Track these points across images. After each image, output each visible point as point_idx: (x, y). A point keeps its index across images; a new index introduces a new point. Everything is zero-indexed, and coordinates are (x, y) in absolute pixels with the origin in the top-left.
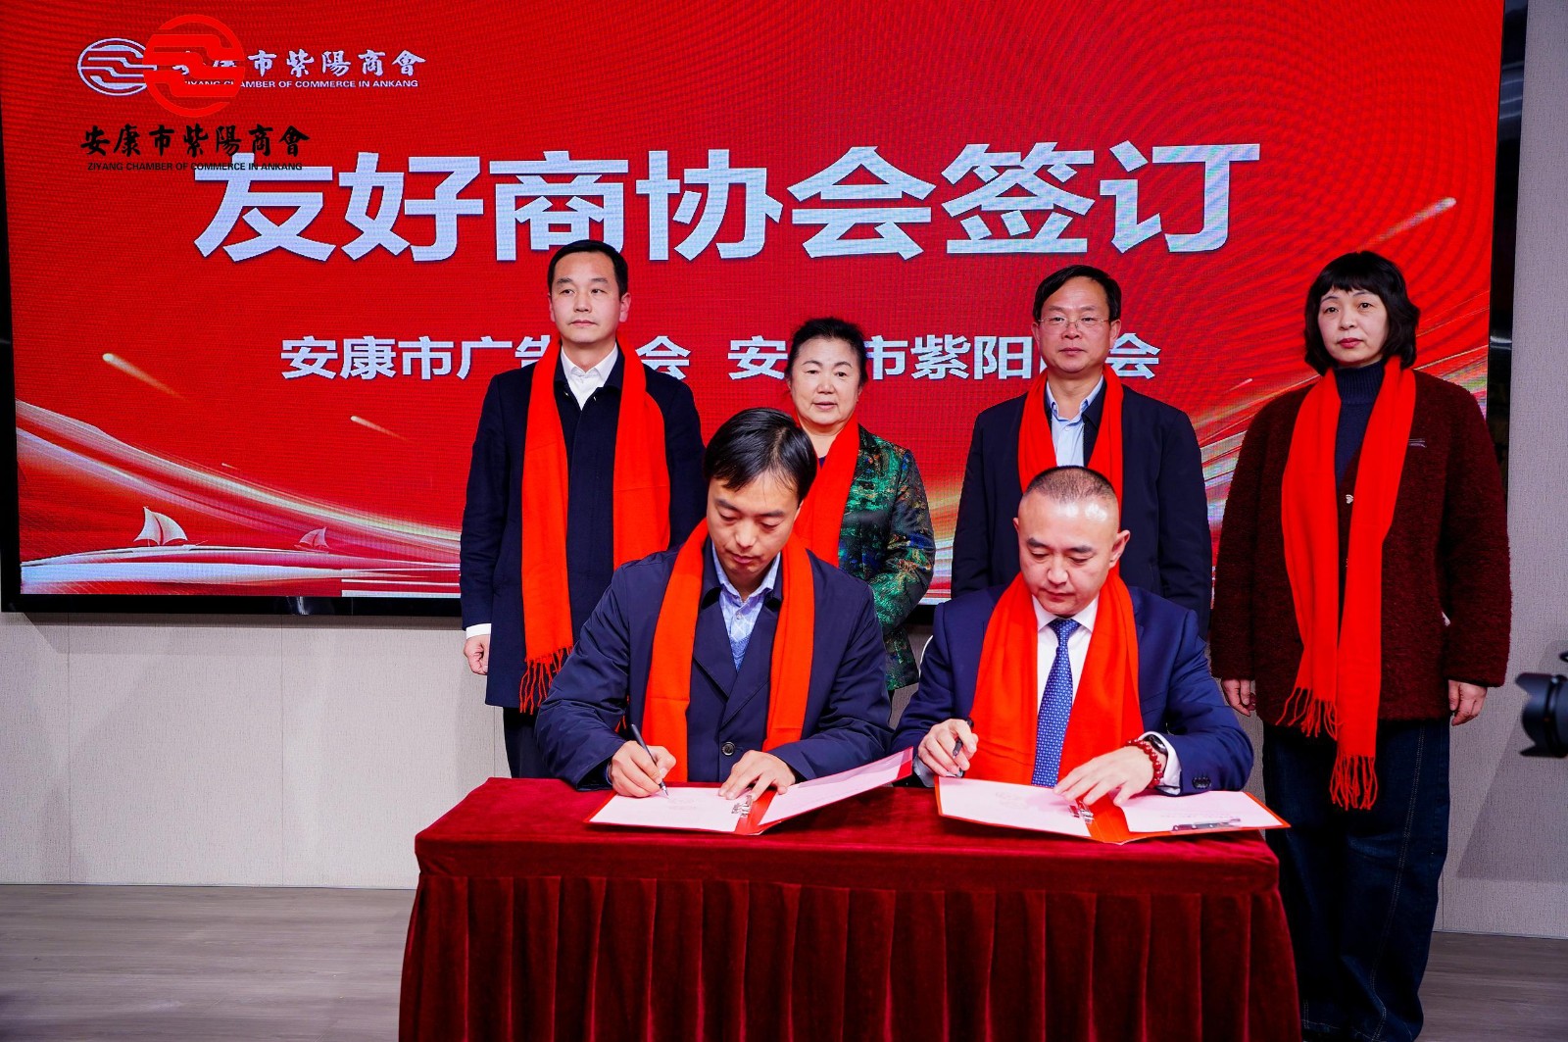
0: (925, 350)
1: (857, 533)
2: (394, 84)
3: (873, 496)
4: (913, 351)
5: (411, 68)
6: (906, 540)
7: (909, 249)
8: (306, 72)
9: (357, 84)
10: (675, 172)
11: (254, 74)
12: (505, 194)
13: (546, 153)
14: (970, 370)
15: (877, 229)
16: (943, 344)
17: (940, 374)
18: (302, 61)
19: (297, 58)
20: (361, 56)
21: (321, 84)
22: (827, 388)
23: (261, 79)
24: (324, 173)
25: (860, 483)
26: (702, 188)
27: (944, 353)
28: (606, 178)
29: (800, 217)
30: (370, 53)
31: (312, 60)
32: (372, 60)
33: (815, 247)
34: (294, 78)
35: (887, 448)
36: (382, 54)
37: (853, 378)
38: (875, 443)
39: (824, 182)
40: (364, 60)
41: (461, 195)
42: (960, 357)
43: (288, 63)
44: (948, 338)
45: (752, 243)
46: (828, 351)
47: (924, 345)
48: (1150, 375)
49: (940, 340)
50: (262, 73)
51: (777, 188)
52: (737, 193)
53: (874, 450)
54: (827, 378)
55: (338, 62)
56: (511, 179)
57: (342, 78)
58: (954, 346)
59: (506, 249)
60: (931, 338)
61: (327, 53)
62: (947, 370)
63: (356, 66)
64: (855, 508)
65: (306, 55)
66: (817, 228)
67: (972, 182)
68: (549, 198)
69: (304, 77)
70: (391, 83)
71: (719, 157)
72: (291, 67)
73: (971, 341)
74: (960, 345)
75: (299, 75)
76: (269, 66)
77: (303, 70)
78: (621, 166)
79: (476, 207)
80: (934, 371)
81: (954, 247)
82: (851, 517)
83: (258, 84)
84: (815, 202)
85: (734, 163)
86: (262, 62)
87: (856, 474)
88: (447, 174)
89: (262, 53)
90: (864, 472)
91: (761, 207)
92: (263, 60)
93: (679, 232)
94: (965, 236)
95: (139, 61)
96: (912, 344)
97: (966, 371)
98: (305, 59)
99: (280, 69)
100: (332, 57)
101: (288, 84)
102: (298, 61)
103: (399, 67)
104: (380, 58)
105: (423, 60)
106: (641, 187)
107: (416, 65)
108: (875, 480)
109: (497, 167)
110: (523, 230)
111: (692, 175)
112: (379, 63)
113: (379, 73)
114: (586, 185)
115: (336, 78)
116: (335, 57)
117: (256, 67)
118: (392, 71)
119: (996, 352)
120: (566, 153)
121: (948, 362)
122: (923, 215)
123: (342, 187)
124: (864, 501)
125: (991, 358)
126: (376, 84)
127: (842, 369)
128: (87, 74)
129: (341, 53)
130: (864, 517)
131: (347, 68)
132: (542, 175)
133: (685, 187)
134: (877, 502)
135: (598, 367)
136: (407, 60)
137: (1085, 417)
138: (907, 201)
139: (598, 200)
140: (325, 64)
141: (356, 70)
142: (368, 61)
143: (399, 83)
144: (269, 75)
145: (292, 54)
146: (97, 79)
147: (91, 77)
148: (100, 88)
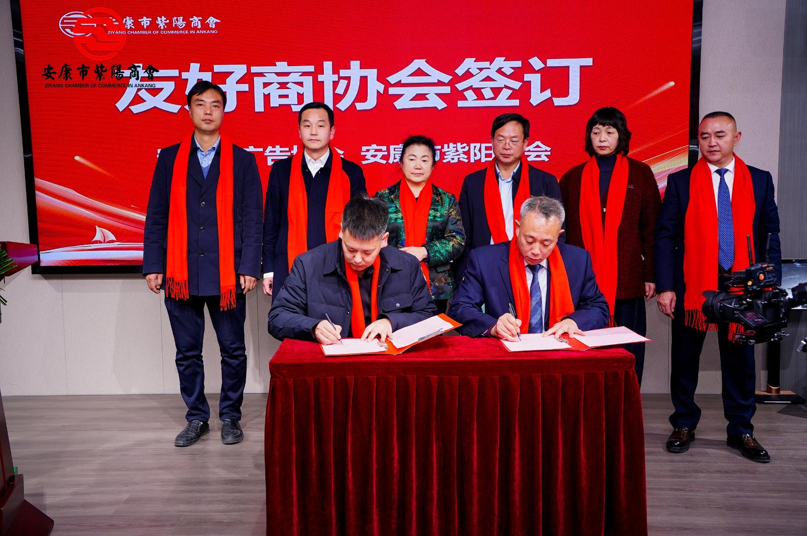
0: (448, 150)
1: (432, 231)
2: (206, 32)
3: (438, 214)
4: (443, 150)
5: (214, 25)
6: (453, 232)
7: (441, 105)
8: (166, 27)
9: (189, 32)
10: (335, 71)
11: (142, 28)
12: (258, 82)
13: (277, 63)
14: (469, 158)
15: (427, 96)
16: (456, 147)
17: (456, 161)
18: (164, 22)
19: (161, 20)
20: (191, 19)
21: (172, 32)
22: (418, 167)
23: (145, 30)
24: (175, 73)
25: (434, 209)
26: (348, 79)
27: (457, 151)
28: (304, 74)
29: (392, 91)
30: (195, 18)
31: (168, 21)
32: (196, 21)
33: (399, 104)
34: (160, 29)
35: (444, 193)
36: (201, 18)
37: (430, 163)
38: (439, 191)
39: (403, 75)
40: (192, 21)
41: (238, 82)
42: (464, 153)
43: (157, 23)
44: (459, 144)
45: (371, 103)
46: (419, 151)
47: (448, 147)
48: (547, 159)
49: (455, 145)
50: (145, 27)
51: (381, 78)
52: (364, 80)
53: (439, 194)
54: (418, 162)
55: (180, 22)
56: (261, 75)
57: (182, 29)
58: (462, 148)
59: (259, 107)
60: (451, 145)
61: (175, 18)
62: (459, 158)
63: (189, 24)
64: (431, 220)
65: (165, 19)
66: (400, 96)
67: (468, 75)
68: (278, 83)
69: (164, 29)
70: (205, 32)
71: (355, 64)
72: (159, 24)
73: (469, 145)
74: (464, 148)
75: (162, 28)
76: (148, 24)
77: (164, 26)
78: (311, 68)
79: (245, 87)
80: (453, 159)
81: (461, 104)
82: (430, 224)
83: (143, 32)
84: (399, 84)
85: (362, 67)
86: (145, 22)
87: (431, 205)
88: (232, 73)
89: (145, 18)
90: (435, 204)
91: (375, 87)
92: (145, 21)
93: (338, 98)
94: (466, 99)
96: (443, 148)
97: (467, 159)
98: (165, 20)
99: (153, 26)
100: (177, 20)
102: (161, 22)
103: (208, 24)
104: (199, 20)
105: (220, 21)
106: (320, 78)
107: (216, 24)
108: (439, 208)
109: (254, 69)
110: (267, 98)
111: (343, 73)
112: (199, 22)
113: (199, 27)
114: (295, 77)
115: (179, 30)
116: (179, 19)
117: (142, 24)
118: (205, 26)
119: (480, 150)
120: (286, 63)
121: (459, 155)
122: (447, 90)
123: (184, 79)
124: (435, 217)
125: (478, 153)
126: (198, 32)
127: (425, 159)
128: (64, 28)
129: (181, 18)
130: (435, 224)
131: (184, 25)
132: (275, 73)
133: (340, 78)
134: (440, 217)
135: (321, 159)
136: (212, 21)
137: (513, 178)
138: (440, 83)
139: (301, 84)
140: (174, 23)
141: (188, 26)
142: (194, 22)
143: (208, 32)
144: (148, 28)
145: (159, 18)
146: (68, 30)
147: (66, 30)
148: (71, 35)
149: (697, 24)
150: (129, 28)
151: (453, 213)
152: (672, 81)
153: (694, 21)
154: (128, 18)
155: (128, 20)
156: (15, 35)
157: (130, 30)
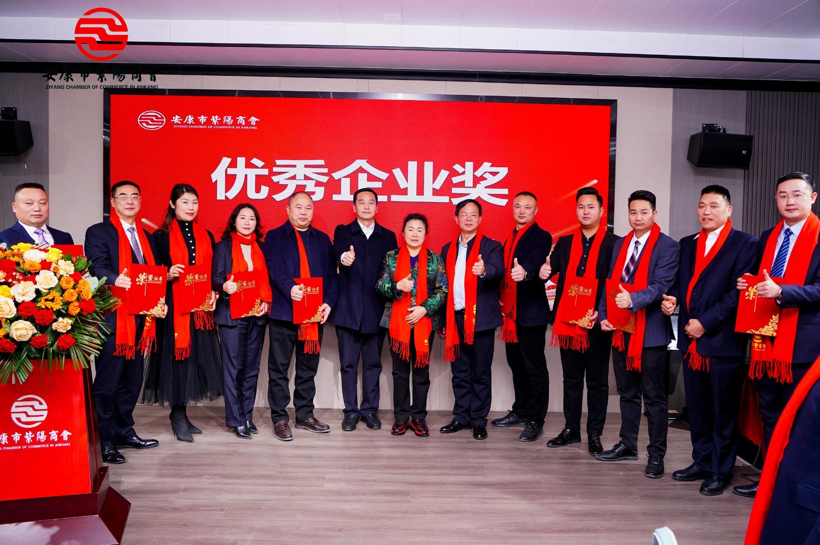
1: (428, 281)
3: (430, 269)
5: (254, 122)
8: (218, 123)
9: (236, 127)
11: (200, 124)
20: (237, 118)
21: (223, 127)
22: (415, 235)
23: (202, 125)
30: (241, 117)
31: (220, 119)
32: (241, 120)
34: (213, 125)
35: (433, 254)
36: (245, 117)
37: (424, 232)
38: (430, 252)
40: (238, 120)
46: (416, 224)
50: (202, 123)
53: (430, 254)
54: (415, 232)
55: (229, 120)
57: (230, 125)
61: (225, 117)
63: (235, 121)
65: (218, 117)
69: (217, 125)
70: (248, 127)
72: (213, 121)
75: (215, 124)
76: (205, 121)
83: (201, 127)
86: (202, 119)
89: (202, 116)
92: (203, 119)
95: (160, 118)
99: (208, 122)
100: (227, 118)
101: (211, 127)
102: (215, 119)
103: (250, 122)
104: (244, 119)
105: (259, 120)
107: (256, 122)
108: (431, 264)
112: (244, 120)
113: (244, 124)
115: (228, 125)
117: (200, 121)
118: (248, 123)
126: (242, 127)
127: (420, 230)
128: (141, 122)
131: (232, 122)
134: (432, 271)
135: (371, 226)
136: (253, 120)
137: (468, 244)
140: (224, 120)
141: (235, 123)
142: (240, 120)
143: (250, 127)
144: (205, 123)
145: (213, 117)
146: (144, 124)
147: (143, 124)
148: (145, 127)
149: (612, 139)
150: (190, 123)
151: (440, 268)
152: (595, 179)
153: (611, 137)
154: (190, 116)
155: (190, 118)
156: (105, 127)
157: (190, 125)
